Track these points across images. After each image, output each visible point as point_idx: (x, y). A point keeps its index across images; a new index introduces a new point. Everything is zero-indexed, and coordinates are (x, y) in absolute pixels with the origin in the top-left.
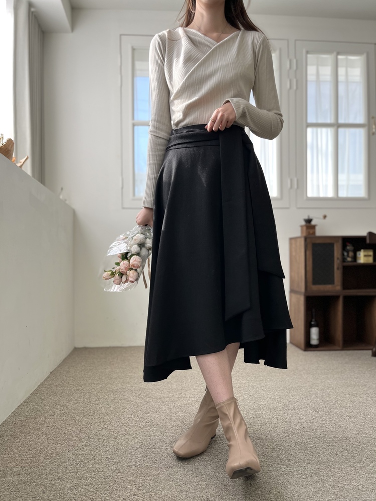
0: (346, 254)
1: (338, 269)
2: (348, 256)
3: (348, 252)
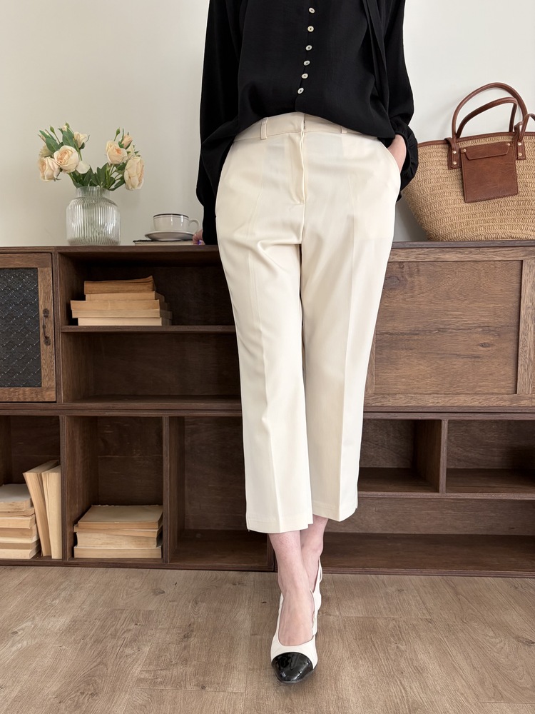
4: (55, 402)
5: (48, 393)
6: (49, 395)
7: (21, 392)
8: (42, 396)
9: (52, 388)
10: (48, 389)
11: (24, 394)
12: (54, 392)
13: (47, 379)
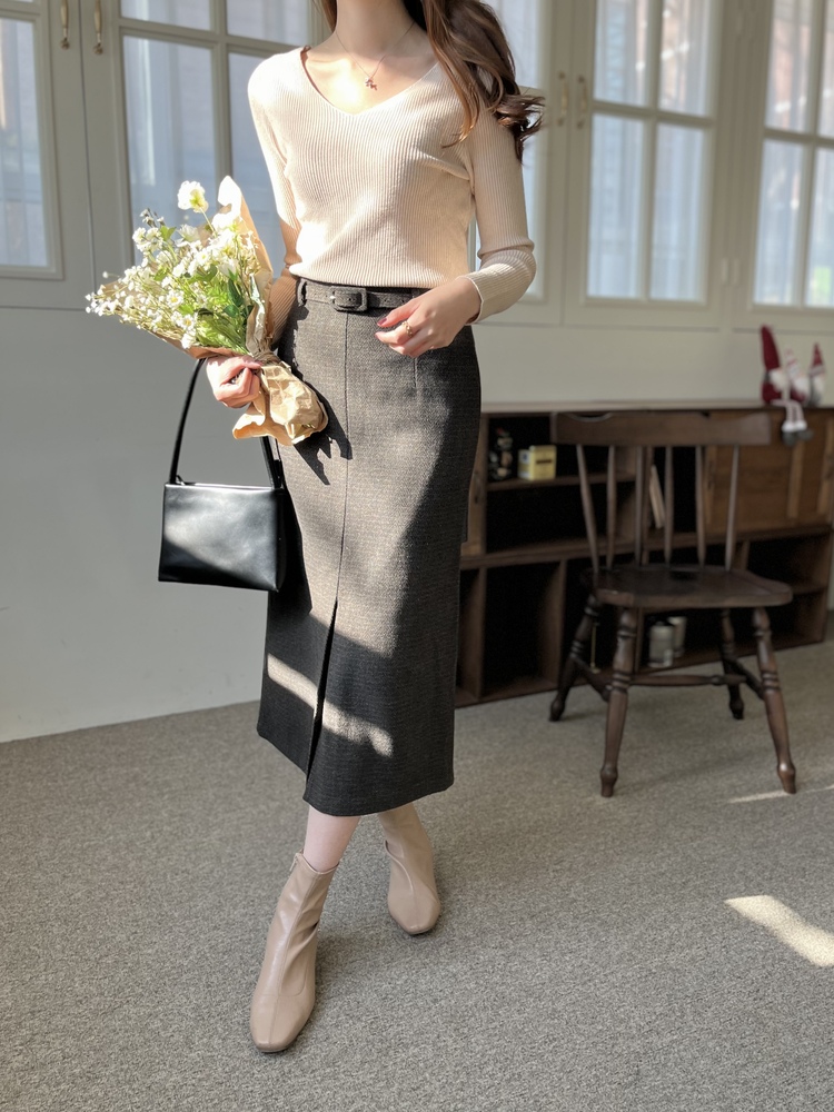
1: (476, 499)
2: (500, 464)
3: (499, 455)
4: (479, 555)
6: (474, 549)
9: (477, 541)
10: (474, 543)
12: (478, 547)
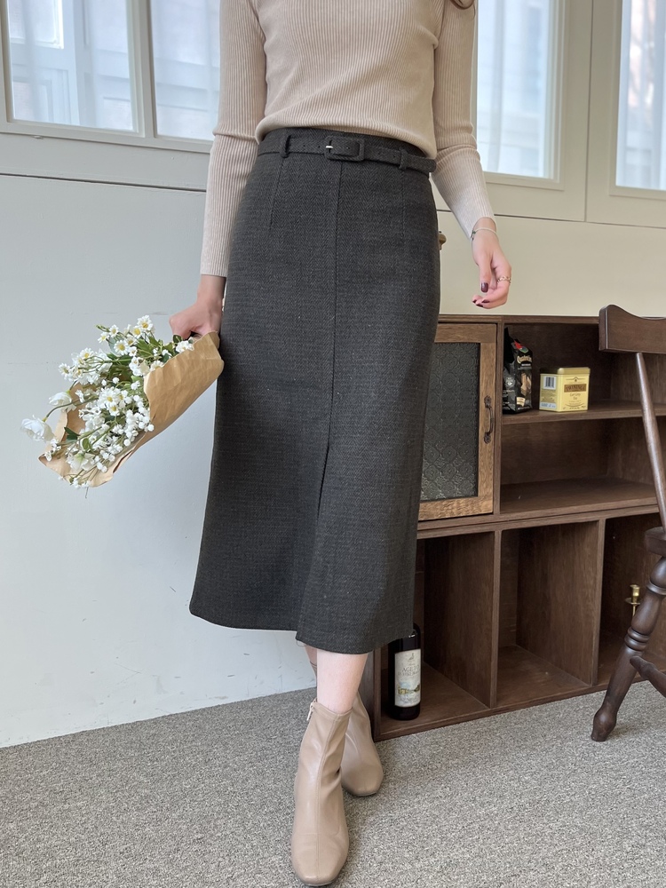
0: (510, 382)
1: (489, 437)
2: (518, 391)
3: (517, 377)
4: (492, 514)
5: (485, 503)
6: (486, 506)
7: (455, 505)
8: (479, 508)
9: (490, 496)
10: (485, 497)
11: (459, 508)
12: (491, 501)
13: (485, 485)
